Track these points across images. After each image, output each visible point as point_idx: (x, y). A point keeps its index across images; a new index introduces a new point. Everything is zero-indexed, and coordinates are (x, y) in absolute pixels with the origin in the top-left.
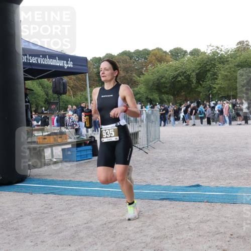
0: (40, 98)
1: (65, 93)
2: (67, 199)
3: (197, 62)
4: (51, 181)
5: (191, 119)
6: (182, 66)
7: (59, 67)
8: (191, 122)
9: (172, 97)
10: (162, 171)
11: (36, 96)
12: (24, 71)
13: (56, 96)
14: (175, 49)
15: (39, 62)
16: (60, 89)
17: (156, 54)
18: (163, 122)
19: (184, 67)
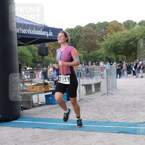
0: (29, 59)
1: (47, 55)
2: (49, 132)
3: (144, 30)
4: (37, 118)
5: (139, 73)
6: (133, 34)
7: (43, 36)
8: (140, 75)
9: (125, 57)
10: (118, 111)
11: (26, 57)
12: (18, 40)
13: (40, 57)
14: (127, 21)
15: (28, 33)
16: (44, 52)
17: (113, 25)
18: (118, 75)
19: (134, 34)
